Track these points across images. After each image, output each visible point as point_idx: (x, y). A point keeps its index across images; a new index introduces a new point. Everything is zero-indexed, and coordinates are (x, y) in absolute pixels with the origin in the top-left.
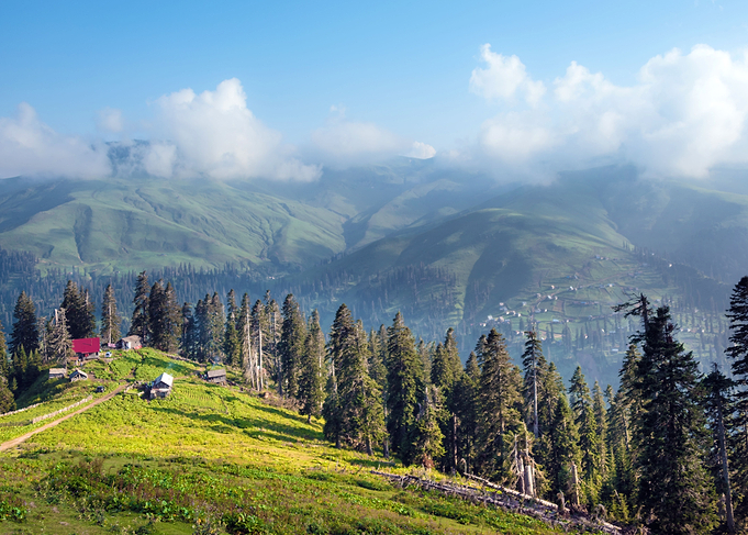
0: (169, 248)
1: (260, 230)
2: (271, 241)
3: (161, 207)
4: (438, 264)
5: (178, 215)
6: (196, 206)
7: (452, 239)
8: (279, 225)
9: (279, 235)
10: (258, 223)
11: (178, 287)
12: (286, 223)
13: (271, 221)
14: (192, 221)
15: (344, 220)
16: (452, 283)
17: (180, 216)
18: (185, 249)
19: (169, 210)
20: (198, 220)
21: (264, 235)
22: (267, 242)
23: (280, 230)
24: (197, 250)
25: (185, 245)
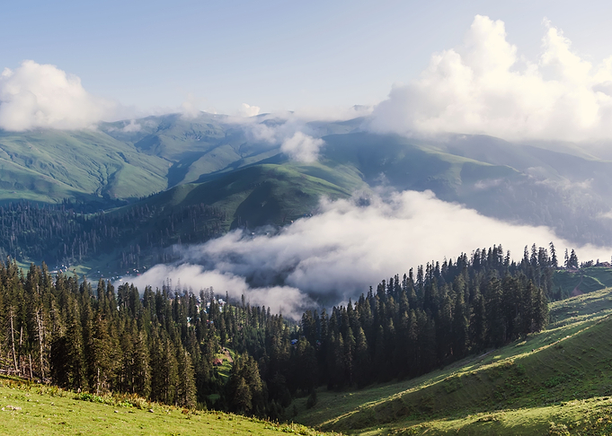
0: (19, 187)
1: (98, 174)
2: (106, 182)
3: (16, 155)
4: (216, 205)
5: (29, 161)
6: (45, 155)
7: (229, 186)
8: (114, 170)
9: (112, 177)
10: (98, 168)
11: (16, 219)
12: (119, 168)
13: (109, 166)
14: (41, 166)
15: (171, 165)
16: (222, 218)
17: (31, 162)
18: (32, 188)
19: (22, 157)
20: (46, 166)
21: (101, 178)
22: (102, 183)
23: (115, 173)
24: (41, 188)
25: (32, 184)
